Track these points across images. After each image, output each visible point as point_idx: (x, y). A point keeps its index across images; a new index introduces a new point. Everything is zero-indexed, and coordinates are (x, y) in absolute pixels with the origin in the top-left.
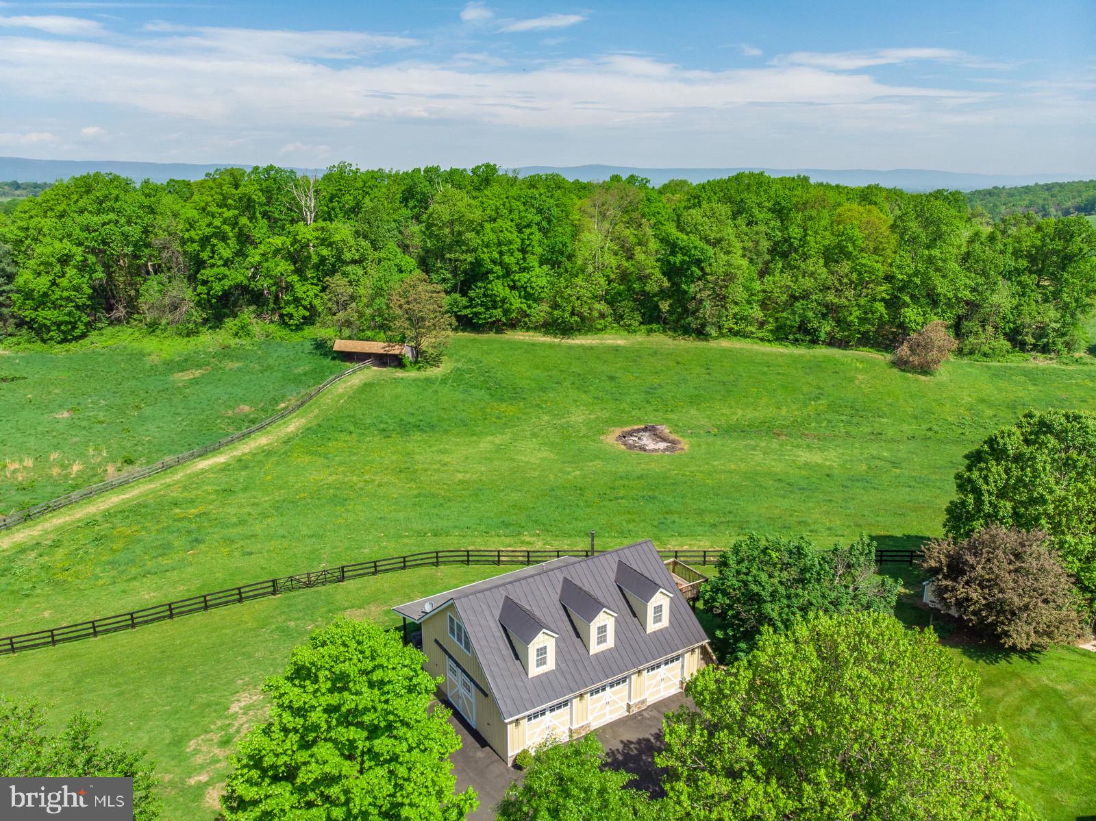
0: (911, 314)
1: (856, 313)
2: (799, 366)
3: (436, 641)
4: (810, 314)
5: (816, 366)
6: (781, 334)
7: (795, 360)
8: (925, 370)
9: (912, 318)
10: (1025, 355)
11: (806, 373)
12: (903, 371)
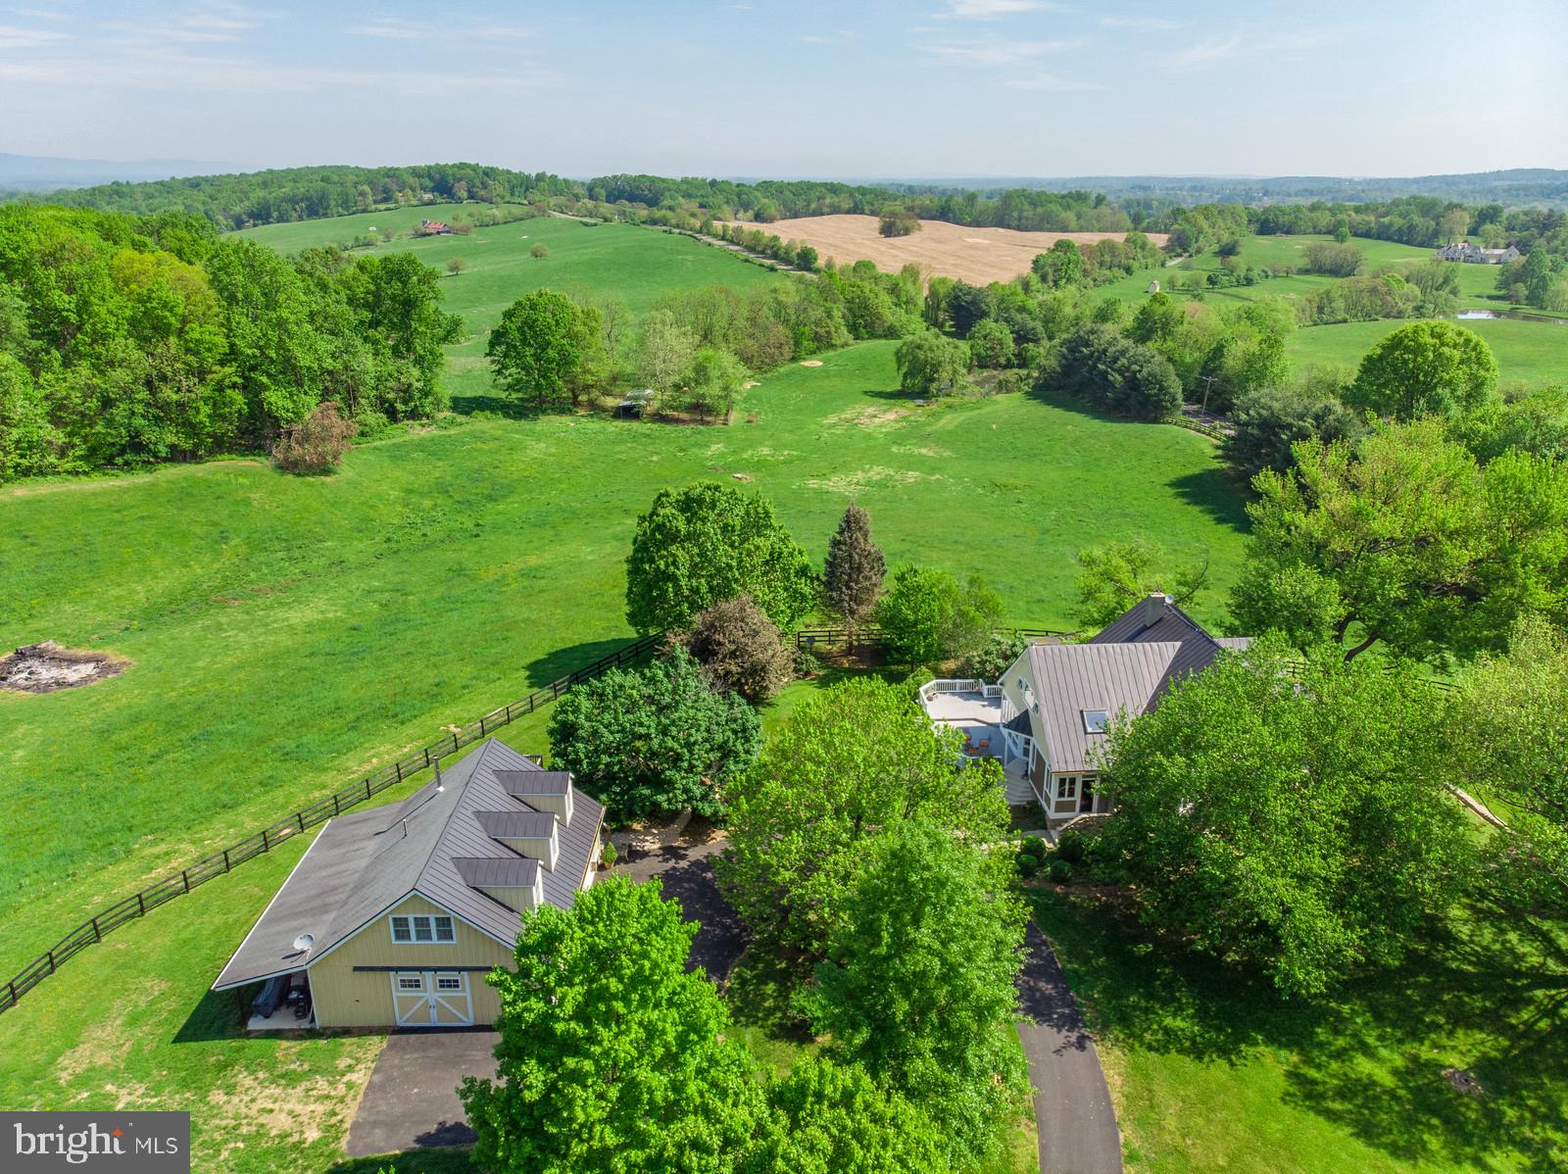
0: (276, 398)
1: (206, 410)
2: (161, 500)
3: (356, 969)
4: (139, 422)
5: (185, 495)
6: (102, 458)
7: (150, 492)
8: (323, 469)
9: (280, 404)
10: (400, 425)
11: (181, 509)
12: (299, 475)
